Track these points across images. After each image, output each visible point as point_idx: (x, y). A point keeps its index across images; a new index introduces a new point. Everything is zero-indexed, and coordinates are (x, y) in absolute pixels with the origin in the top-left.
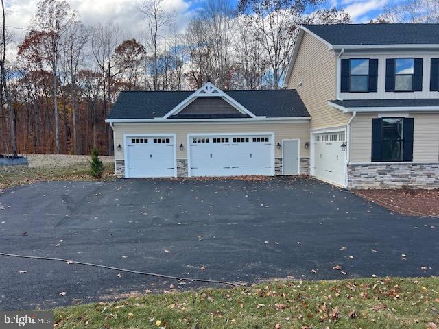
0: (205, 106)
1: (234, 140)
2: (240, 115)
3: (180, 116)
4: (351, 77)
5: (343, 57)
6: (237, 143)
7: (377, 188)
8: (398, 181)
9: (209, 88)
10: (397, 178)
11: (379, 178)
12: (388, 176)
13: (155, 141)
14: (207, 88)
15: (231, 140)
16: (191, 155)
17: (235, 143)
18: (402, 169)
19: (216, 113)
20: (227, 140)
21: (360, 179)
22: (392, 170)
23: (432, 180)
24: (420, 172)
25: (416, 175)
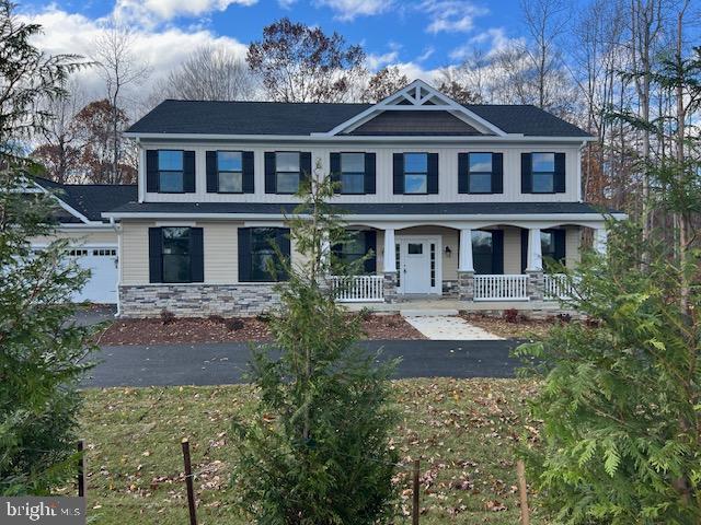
5: (149, 148)
8: (186, 307)
10: (184, 303)
11: (160, 303)
12: (172, 301)
18: (191, 291)
21: (134, 304)
22: (176, 292)
23: (230, 306)
24: (213, 296)
25: (208, 300)
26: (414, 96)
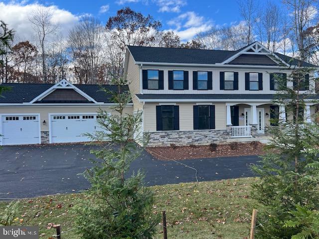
0: (62, 95)
1: (84, 117)
2: (87, 101)
3: (43, 101)
4: (149, 81)
5: (144, 69)
6: (85, 119)
7: (160, 146)
9: (64, 83)
10: (172, 140)
11: (161, 140)
12: (166, 139)
13: (24, 119)
14: (62, 83)
15: (81, 117)
16: (52, 128)
17: (84, 119)
18: (174, 134)
19: (70, 100)
20: (78, 117)
22: (168, 135)
23: (190, 140)
24: (183, 136)
25: (181, 138)
26: (255, 48)
